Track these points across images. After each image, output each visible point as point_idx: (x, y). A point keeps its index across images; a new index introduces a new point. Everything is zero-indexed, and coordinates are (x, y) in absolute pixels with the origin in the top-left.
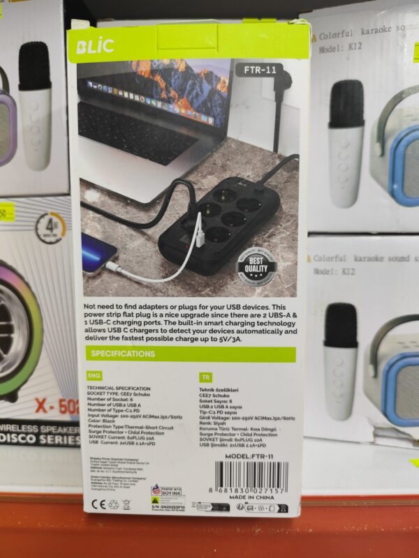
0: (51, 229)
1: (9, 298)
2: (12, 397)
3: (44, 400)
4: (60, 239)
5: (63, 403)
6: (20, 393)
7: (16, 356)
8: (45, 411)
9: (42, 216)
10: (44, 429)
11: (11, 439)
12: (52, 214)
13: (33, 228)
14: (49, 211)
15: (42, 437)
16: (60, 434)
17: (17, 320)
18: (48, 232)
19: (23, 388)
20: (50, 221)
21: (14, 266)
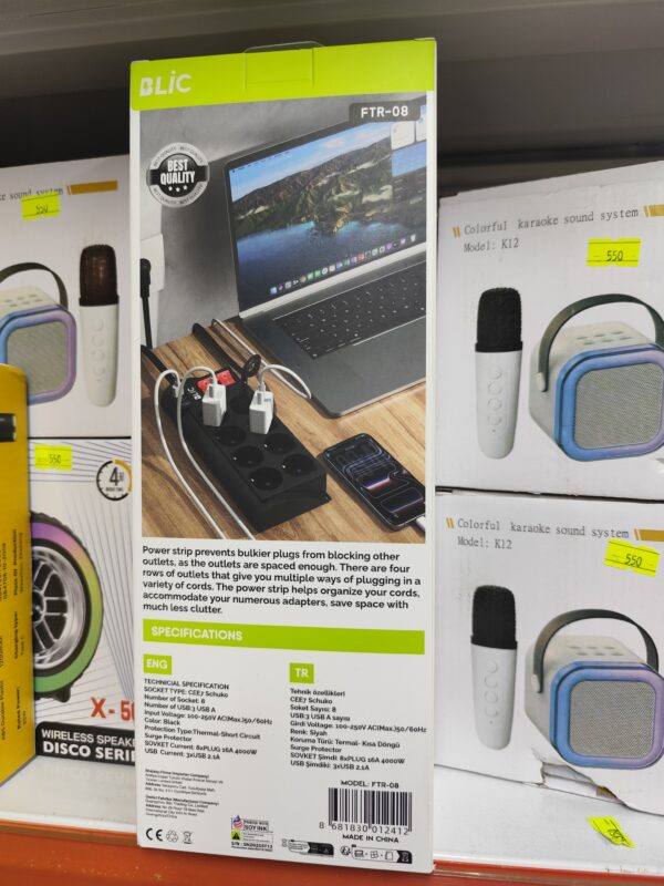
0: (116, 481)
1: (63, 566)
2: (63, 695)
3: (102, 701)
4: (127, 495)
5: (126, 706)
6: (73, 690)
7: (69, 641)
8: (103, 716)
9: (105, 465)
10: (102, 740)
11: (60, 749)
12: (117, 462)
13: (95, 479)
14: (114, 458)
15: (98, 750)
16: (121, 747)
17: (72, 595)
18: (112, 485)
19: (76, 683)
20: (115, 471)
21: (70, 527)
